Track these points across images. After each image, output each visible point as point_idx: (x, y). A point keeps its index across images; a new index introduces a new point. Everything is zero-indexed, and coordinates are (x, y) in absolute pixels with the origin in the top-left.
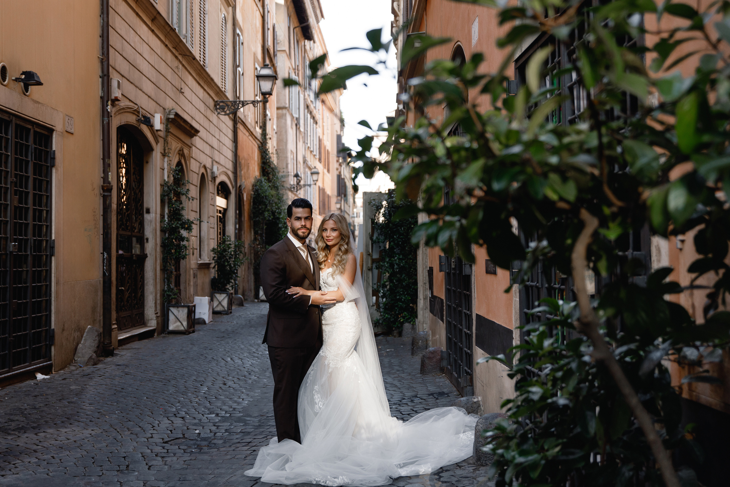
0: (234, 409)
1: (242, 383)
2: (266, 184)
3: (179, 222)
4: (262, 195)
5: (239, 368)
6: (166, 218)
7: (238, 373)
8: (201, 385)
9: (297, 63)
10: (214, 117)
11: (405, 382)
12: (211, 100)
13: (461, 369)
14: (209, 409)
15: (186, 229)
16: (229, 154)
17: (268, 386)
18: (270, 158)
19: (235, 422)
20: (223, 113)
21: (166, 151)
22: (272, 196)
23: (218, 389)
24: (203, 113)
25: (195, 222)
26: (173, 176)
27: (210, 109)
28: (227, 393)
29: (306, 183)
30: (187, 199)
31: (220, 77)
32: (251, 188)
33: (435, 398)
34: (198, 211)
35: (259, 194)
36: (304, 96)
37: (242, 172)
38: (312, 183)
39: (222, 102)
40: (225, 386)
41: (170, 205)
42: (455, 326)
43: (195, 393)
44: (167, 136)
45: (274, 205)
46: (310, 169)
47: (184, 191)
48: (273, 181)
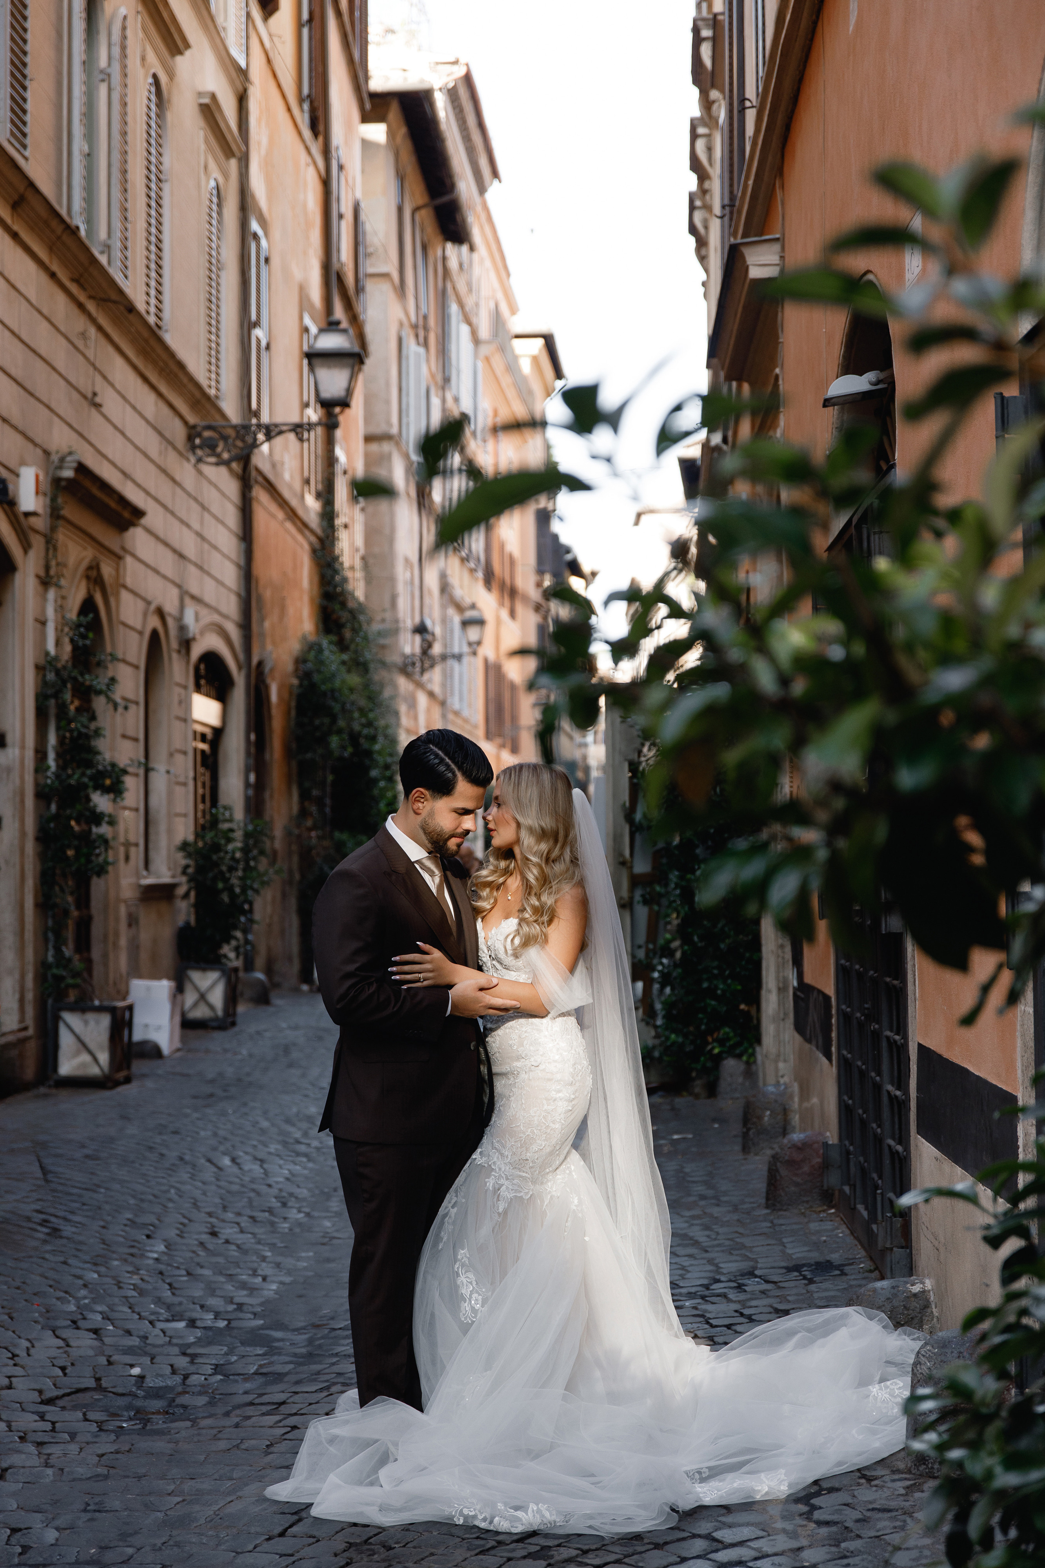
0: (240, 1307)
1: (262, 1230)
2: (333, 657)
3: (89, 772)
4: (323, 687)
5: (254, 1186)
6: (51, 761)
7: (250, 1201)
8: (148, 1237)
9: (423, 309)
10: (185, 471)
11: (721, 1230)
12: (178, 424)
13: (879, 1198)
14: (169, 1307)
15: (106, 790)
16: (230, 574)
17: (335, 1241)
18: (345, 580)
19: (243, 1343)
20: (212, 460)
21: (52, 572)
22: (351, 690)
23: (195, 1249)
24: (157, 459)
25: (130, 770)
26: (72, 641)
27: (175, 448)
28: (221, 1260)
29: (448, 650)
30: (111, 707)
31: (204, 358)
32: (290, 667)
33: (805, 1278)
34: (141, 736)
35: (313, 686)
36: (444, 401)
37: (267, 624)
38: (466, 649)
39: (209, 428)
40: (215, 1240)
41: (63, 723)
42: (862, 1074)
43: (130, 1259)
44: (53, 529)
45: (356, 715)
46: (460, 608)
47: (101, 682)
48: (353, 647)
